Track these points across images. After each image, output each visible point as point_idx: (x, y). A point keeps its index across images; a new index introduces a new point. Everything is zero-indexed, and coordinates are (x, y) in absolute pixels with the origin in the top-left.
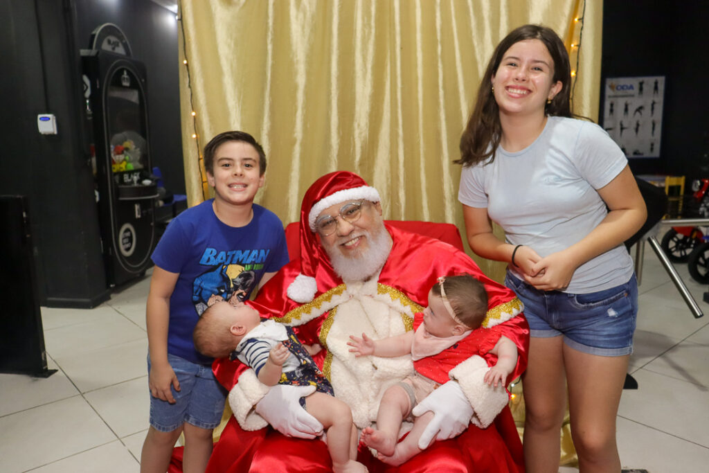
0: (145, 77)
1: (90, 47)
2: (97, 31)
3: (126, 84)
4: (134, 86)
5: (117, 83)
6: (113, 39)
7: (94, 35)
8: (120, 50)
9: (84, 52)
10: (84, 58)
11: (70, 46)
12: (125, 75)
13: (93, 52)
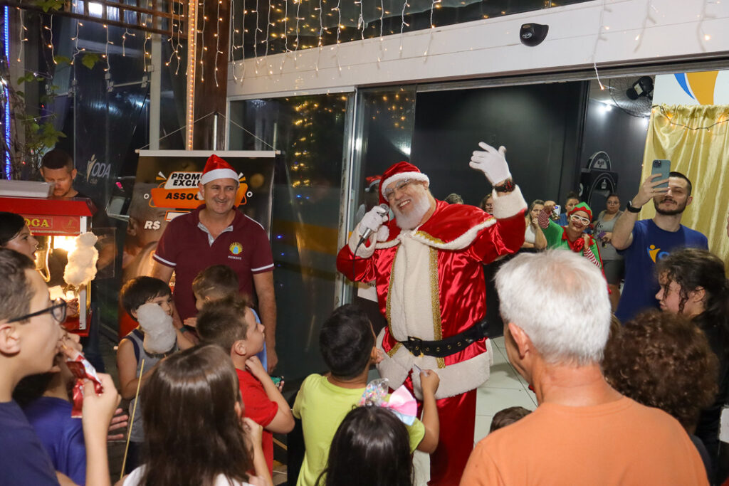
0: (616, 182)
1: (588, 167)
2: (593, 157)
3: (604, 187)
4: (609, 188)
5: (599, 187)
6: (601, 160)
7: (590, 160)
8: (604, 167)
9: (583, 170)
10: (583, 173)
11: (578, 166)
12: (604, 182)
13: (589, 170)
